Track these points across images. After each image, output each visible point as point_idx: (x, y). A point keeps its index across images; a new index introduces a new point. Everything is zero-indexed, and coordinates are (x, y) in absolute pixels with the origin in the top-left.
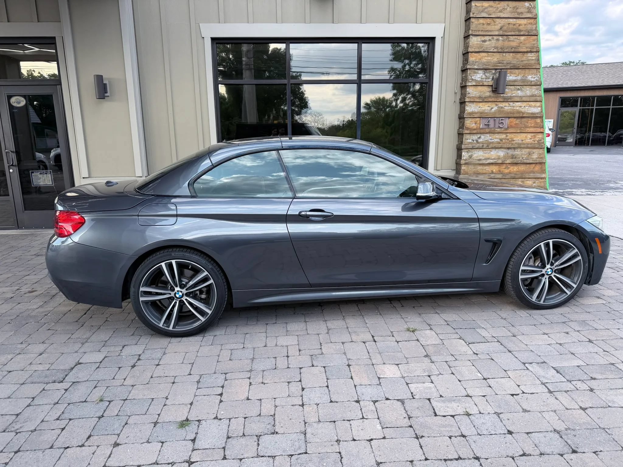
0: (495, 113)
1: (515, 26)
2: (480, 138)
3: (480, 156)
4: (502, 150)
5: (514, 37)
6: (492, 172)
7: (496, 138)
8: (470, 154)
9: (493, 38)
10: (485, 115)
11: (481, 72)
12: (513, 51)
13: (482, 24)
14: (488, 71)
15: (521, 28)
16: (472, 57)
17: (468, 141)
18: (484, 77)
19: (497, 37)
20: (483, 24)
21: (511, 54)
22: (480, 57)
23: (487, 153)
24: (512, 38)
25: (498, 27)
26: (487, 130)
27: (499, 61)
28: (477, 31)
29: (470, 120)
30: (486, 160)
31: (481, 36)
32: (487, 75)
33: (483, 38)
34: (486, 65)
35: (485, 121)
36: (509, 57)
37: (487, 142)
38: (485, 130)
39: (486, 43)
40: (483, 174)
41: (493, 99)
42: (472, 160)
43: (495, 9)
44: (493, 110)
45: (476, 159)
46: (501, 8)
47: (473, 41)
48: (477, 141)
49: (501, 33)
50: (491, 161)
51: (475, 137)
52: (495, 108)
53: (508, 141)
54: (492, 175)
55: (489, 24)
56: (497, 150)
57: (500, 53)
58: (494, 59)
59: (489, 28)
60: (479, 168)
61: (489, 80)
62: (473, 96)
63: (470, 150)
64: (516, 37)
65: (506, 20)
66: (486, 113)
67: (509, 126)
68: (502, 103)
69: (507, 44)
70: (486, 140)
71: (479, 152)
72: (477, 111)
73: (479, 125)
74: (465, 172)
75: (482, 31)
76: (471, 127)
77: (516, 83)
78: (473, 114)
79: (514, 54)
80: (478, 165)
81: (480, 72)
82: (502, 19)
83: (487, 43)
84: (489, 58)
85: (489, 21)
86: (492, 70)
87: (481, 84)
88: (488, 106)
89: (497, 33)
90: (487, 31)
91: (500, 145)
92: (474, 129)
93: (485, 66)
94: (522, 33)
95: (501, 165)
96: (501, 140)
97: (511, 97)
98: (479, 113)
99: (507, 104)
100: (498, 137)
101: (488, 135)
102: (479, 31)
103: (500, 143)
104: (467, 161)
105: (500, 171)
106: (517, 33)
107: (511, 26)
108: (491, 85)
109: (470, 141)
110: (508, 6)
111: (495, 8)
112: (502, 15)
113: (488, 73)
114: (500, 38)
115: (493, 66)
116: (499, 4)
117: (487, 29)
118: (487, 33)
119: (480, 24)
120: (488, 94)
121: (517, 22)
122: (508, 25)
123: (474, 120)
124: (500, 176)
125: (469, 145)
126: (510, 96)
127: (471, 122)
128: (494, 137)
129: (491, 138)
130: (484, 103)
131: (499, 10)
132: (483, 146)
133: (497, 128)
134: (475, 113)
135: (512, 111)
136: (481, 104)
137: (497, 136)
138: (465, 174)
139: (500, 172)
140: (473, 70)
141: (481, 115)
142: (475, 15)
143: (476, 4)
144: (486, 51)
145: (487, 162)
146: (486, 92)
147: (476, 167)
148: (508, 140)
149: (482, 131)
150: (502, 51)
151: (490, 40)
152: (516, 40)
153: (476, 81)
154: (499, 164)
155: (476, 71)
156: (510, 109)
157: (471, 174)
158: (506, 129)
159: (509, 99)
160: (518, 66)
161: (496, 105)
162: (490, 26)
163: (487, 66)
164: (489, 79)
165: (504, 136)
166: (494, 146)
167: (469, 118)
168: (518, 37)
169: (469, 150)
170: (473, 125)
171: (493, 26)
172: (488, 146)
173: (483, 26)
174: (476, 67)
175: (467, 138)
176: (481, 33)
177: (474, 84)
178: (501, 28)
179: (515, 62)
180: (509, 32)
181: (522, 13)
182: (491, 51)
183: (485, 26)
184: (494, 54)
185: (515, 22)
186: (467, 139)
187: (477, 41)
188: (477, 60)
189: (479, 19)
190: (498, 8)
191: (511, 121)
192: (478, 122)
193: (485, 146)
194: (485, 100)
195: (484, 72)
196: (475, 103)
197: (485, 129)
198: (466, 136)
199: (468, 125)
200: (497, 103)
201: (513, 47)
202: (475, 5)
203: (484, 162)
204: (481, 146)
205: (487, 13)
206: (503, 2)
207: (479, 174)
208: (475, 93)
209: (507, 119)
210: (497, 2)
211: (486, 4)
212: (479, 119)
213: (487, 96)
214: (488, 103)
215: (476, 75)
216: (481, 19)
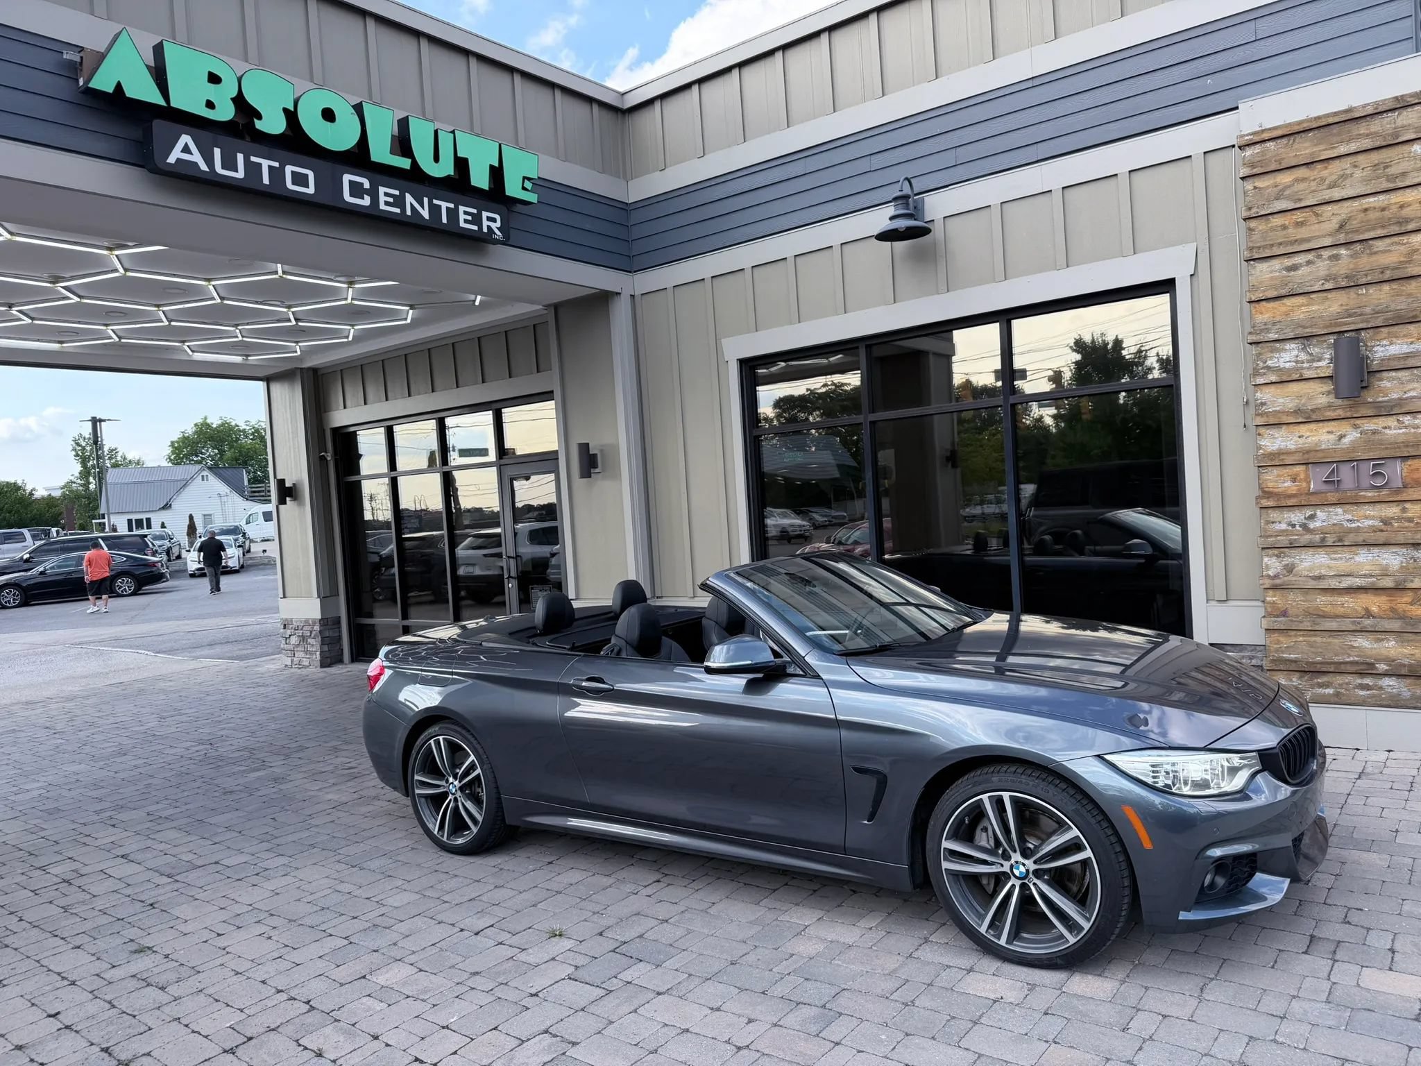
0: (1353, 447)
1: (1386, 213)
2: (1312, 517)
3: (1321, 566)
4: (1395, 549)
5: (1388, 241)
6: (1368, 614)
7: (1366, 517)
8: (1286, 561)
9: (1320, 257)
10: (1320, 455)
11: (1293, 346)
12: (1387, 275)
13: (1279, 229)
14: (1314, 341)
15: (1406, 212)
16: (1261, 313)
17: (1277, 527)
18: (1303, 356)
19: (1334, 251)
20: (1284, 227)
21: (1386, 287)
22: (1284, 309)
23: (1341, 558)
24: (1380, 245)
25: (1334, 224)
26: (1332, 497)
27: (1348, 310)
28: (1264, 247)
29: (1276, 471)
30: (1338, 579)
31: (1281, 257)
32: (1315, 350)
33: (1288, 262)
34: (1304, 327)
35: (1324, 472)
36: (1381, 296)
37: (1337, 528)
38: (1323, 495)
39: (1299, 272)
40: (1337, 616)
41: (1340, 413)
42: (1294, 579)
43: (1313, 184)
44: (1346, 440)
45: (1306, 576)
46: (1334, 177)
47: (1258, 273)
48: (1304, 526)
49: (1342, 238)
50: (1359, 582)
51: (1297, 517)
52: (1352, 436)
53: (1412, 525)
54: (1367, 622)
55: (1299, 224)
56: (1376, 551)
57: (1347, 290)
58: (1335, 305)
59: (1303, 233)
60: (1322, 600)
61: (1320, 364)
62: (1278, 409)
63: (1286, 550)
64: (1396, 239)
65: (1355, 204)
66: (1322, 451)
67: (1408, 480)
68: (1375, 420)
69: (1365, 262)
70: (1334, 525)
71: (1314, 555)
72: (1293, 447)
73: (1304, 485)
74: (1278, 608)
75: (1281, 244)
76: (1280, 490)
77: (1411, 363)
78: (1282, 457)
79: (1395, 286)
80: (1317, 591)
81: (1288, 346)
82: (1340, 204)
83: (1303, 271)
84: (1315, 308)
85: (1299, 216)
86: (1326, 338)
87: (1296, 376)
88: (1329, 432)
89: (1328, 242)
90: (1296, 241)
91: (1381, 537)
92: (1291, 496)
93: (1300, 329)
94: (1411, 227)
95: (1394, 592)
96: (1386, 522)
97: (1400, 402)
98: (1300, 452)
99: (1391, 422)
100: (1372, 513)
101: (1339, 510)
102: (1272, 245)
103: (1382, 531)
104: (1278, 581)
105: (1393, 610)
106: (1396, 229)
107: (1373, 215)
108: (1327, 375)
109: (1284, 526)
110: (1356, 166)
111: (1314, 180)
112: (1337, 194)
113: (1315, 346)
114: (1343, 251)
115: (1326, 327)
116: (1326, 168)
117: (1295, 238)
118: (1295, 246)
119: (1273, 229)
120: (1323, 400)
121: (1393, 201)
122: (1363, 215)
123: (1285, 471)
124: (1396, 625)
125: (1279, 538)
126: (1400, 399)
127: (1278, 476)
128: (1361, 513)
129: (1350, 517)
130: (1313, 426)
131: (1327, 182)
132: (1323, 539)
133: (1366, 490)
134: (1289, 453)
135: (1411, 438)
136: (1303, 429)
137: (1369, 510)
138: (1278, 616)
139: (1395, 614)
140: (1268, 344)
141: (1306, 456)
142: (1254, 210)
143: (1257, 184)
144: (1301, 291)
145: (1344, 585)
146: (1319, 395)
147: (1309, 597)
148: (1410, 520)
149: (1314, 500)
150: (1353, 284)
151: (1309, 263)
152: (1397, 247)
153: (1278, 370)
154: (1389, 592)
155: (1278, 345)
156: (1404, 433)
157: (1297, 616)
158: (1398, 491)
159: (1395, 406)
160: (1411, 315)
161: (1356, 427)
162: (1304, 228)
163: (1308, 330)
164: (1319, 361)
165: (1392, 511)
166: (1360, 539)
167: (1270, 469)
168: (1405, 239)
169: (1282, 550)
170: (1286, 485)
171: (1316, 225)
172: (1340, 541)
173: (1284, 232)
174: (1272, 336)
175: (1272, 520)
176: (1277, 251)
177: (1274, 378)
178: (1341, 226)
179: (1401, 305)
180: (1368, 230)
181: (1404, 174)
182: (1316, 288)
183: (1290, 230)
184: (1329, 295)
185: (1386, 202)
186: (1273, 523)
187: (1271, 272)
188: (1278, 319)
189: (1270, 217)
190: (1323, 180)
191: (1413, 467)
192: (1302, 476)
193: (1333, 540)
194: (1314, 417)
195: (1303, 344)
196: (1284, 427)
197: (1326, 493)
198: (1268, 514)
199: (1270, 485)
200: (1358, 422)
201: (1388, 268)
202: (1255, 188)
203: (1334, 583)
204: (1318, 540)
205: (1289, 198)
206: (1337, 162)
207: (1324, 617)
208: (1281, 400)
209: (1398, 462)
210: (1319, 166)
211: (1285, 178)
212: (1303, 468)
213: (1319, 406)
214: (1326, 424)
215: (1278, 355)
216: (1275, 216)
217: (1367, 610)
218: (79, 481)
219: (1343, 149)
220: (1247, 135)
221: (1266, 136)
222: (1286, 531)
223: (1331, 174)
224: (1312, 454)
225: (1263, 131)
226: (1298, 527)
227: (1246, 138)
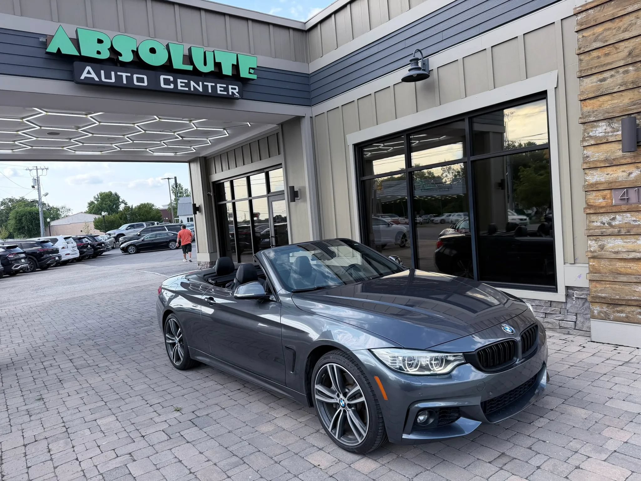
0: (636, 180)
2: (614, 219)
3: (619, 246)
8: (600, 243)
9: (618, 72)
10: (617, 184)
11: (604, 124)
13: (596, 58)
14: (615, 120)
16: (586, 107)
17: (595, 224)
18: (609, 129)
19: (626, 68)
20: (599, 57)
22: (598, 103)
23: (630, 242)
25: (626, 53)
26: (624, 208)
27: (633, 101)
28: (588, 69)
29: (594, 194)
30: (628, 253)
31: (597, 74)
32: (614, 126)
33: (600, 77)
34: (609, 113)
35: (620, 194)
37: (627, 225)
38: (619, 207)
39: (607, 82)
40: (627, 274)
41: (629, 160)
42: (604, 253)
43: (614, 31)
44: (633, 176)
45: (610, 252)
46: (625, 26)
47: (585, 84)
48: (609, 224)
49: (630, 60)
51: (606, 219)
52: (636, 173)
55: (607, 55)
57: (633, 90)
59: (609, 59)
60: (619, 265)
61: (617, 133)
62: (595, 159)
63: (600, 237)
66: (619, 182)
70: (626, 223)
71: (615, 240)
72: (603, 180)
73: (609, 201)
74: (596, 269)
75: (596, 67)
76: (596, 204)
78: (597, 186)
80: (617, 260)
81: (601, 124)
82: (629, 41)
83: (609, 81)
84: (615, 101)
85: (606, 50)
86: (621, 118)
87: (605, 141)
88: (623, 171)
89: (622, 63)
92: (602, 207)
93: (607, 114)
98: (608, 183)
101: (628, 215)
102: (592, 68)
104: (595, 254)
109: (599, 224)
110: (638, 18)
111: (615, 29)
112: (627, 35)
113: (615, 123)
114: (631, 68)
115: (622, 112)
116: (621, 21)
117: (604, 63)
118: (604, 68)
119: (592, 59)
120: (618, 153)
123: (599, 193)
125: (596, 230)
127: (596, 196)
128: (640, 217)
129: (634, 219)
130: (614, 168)
131: (622, 29)
132: (619, 231)
134: (601, 183)
136: (609, 170)
138: (596, 273)
140: (590, 124)
141: (610, 185)
142: (582, 49)
143: (584, 34)
144: (607, 93)
145: (632, 257)
146: (616, 150)
147: (612, 263)
149: (614, 209)
150: (635, 86)
151: (612, 76)
153: (596, 138)
155: (595, 124)
157: (606, 273)
161: (638, 168)
162: (610, 56)
163: (611, 114)
164: (617, 131)
166: (639, 231)
167: (591, 192)
169: (598, 237)
170: (600, 201)
171: (616, 55)
172: (628, 232)
173: (599, 60)
174: (592, 119)
175: (593, 220)
176: (594, 71)
177: (593, 142)
178: (630, 54)
182: (615, 90)
183: (602, 59)
184: (623, 94)
186: (593, 222)
188: (595, 109)
189: (591, 52)
190: (620, 28)
192: (608, 196)
193: (623, 232)
194: (615, 163)
195: (609, 122)
196: (599, 169)
197: (621, 205)
198: (590, 217)
199: (592, 201)
200: (639, 165)
202: (583, 37)
203: (625, 256)
204: (617, 232)
205: (601, 41)
206: (627, 17)
207: (620, 274)
208: (597, 154)
210: (617, 20)
211: (599, 29)
212: (609, 191)
213: (618, 157)
214: (622, 167)
215: (595, 129)
216: (593, 51)
218: (174, 202)
219: (630, 9)
220: (578, 7)
221: (588, 7)
222: (600, 226)
223: (624, 24)
224: (613, 184)
225: (586, 4)
226: (606, 225)
227: (578, 9)
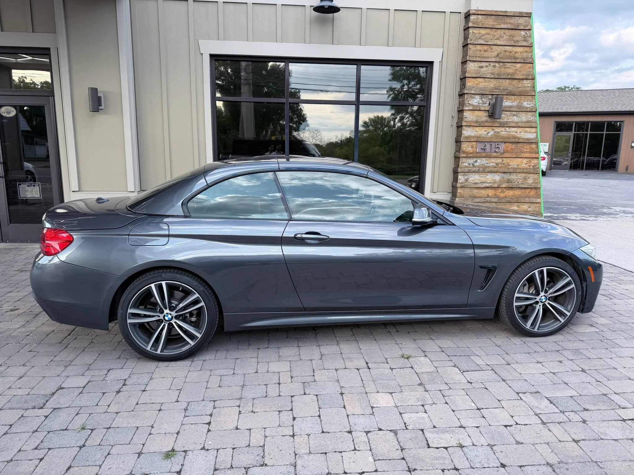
0: (491, 137)
1: (511, 54)
2: (476, 161)
3: (476, 179)
4: (498, 174)
5: (510, 64)
6: (488, 196)
7: (492, 162)
8: (466, 177)
9: (490, 65)
10: (482, 139)
11: (478, 97)
12: (509, 77)
13: (479, 51)
14: (485, 96)
15: (517, 55)
16: (469, 82)
17: (465, 164)
18: (481, 102)
19: (494, 64)
20: (481, 51)
21: (508, 81)
22: (476, 82)
23: (483, 177)
24: (508, 65)
25: (495, 54)
26: (484, 155)
27: (495, 87)
28: (474, 57)
29: (467, 143)
30: (481, 184)
31: (478, 62)
32: (484, 100)
33: (480, 64)
34: (483, 90)
35: (481, 146)
36: (506, 83)
37: (483, 166)
38: (481, 154)
39: (483, 69)
40: (479, 197)
41: (490, 124)
42: (468, 184)
43: (491, 36)
44: (489, 134)
45: (471, 183)
47: (470, 67)
48: (473, 164)
49: (498, 60)
50: (487, 185)
51: (471, 161)
52: (492, 133)
53: (504, 166)
54: (488, 199)
55: (486, 51)
56: (493, 174)
57: (496, 79)
58: (492, 84)
59: (486, 54)
60: (475, 191)
61: (485, 105)
62: (470, 120)
63: (466, 173)
64: (513, 64)
65: (503, 48)
66: (482, 137)
67: (505, 150)
68: (499, 128)
69: (503, 70)
70: (482, 164)
71: (475, 175)
72: (473, 135)
73: (475, 149)
74: (461, 194)
75: (479, 57)
76: (467, 151)
77: (512, 109)
78: (470, 138)
79: (510, 81)
80: (474, 188)
81: (477, 97)
82: (499, 47)
83: (484, 69)
84: (486, 84)
85: (486, 48)
86: (488, 96)
87: (478, 109)
88: (485, 131)
89: (493, 60)
90: (484, 57)
91: (495, 170)
92: (471, 153)
93: (482, 91)
94: (518, 61)
95: (496, 188)
96: (497, 164)
97: (507, 123)
98: (476, 137)
99: (503, 129)
100: (494, 161)
101: (484, 159)
102: (476, 57)
103: (496, 167)
104: (463, 185)
105: (495, 195)
106: (513, 60)
107: (508, 54)
108: (487, 110)
109: (467, 164)
110: (505, 34)
112: (499, 42)
113: (484, 98)
114: (497, 65)
115: (490, 92)
116: (496, 32)
118: (484, 59)
119: (477, 50)
120: (484, 119)
121: (513, 50)
122: (504, 53)
123: (470, 144)
124: (495, 200)
125: (465, 169)
126: (507, 122)
127: (467, 145)
128: (490, 161)
129: (487, 162)
130: (480, 128)
131: (496, 37)
132: (479, 170)
133: (493, 153)
134: (472, 137)
135: (508, 136)
136: (477, 129)
137: (493, 160)
138: (461, 197)
139: (496, 196)
140: (470, 95)
141: (477, 139)
142: (472, 41)
143: (473, 31)
144: (483, 77)
145: (483, 186)
146: (483, 116)
147: (472, 190)
148: (504, 164)
149: (478, 155)
150: (499, 78)
151: (486, 66)
152: (512, 67)
153: (473, 105)
154: (495, 188)
155: (473, 96)
156: (506, 134)
157: (467, 197)
158: (502, 154)
159: (505, 124)
160: (514, 92)
161: (493, 130)
163: (484, 92)
164: (485, 104)
165: (500, 160)
166: (490, 170)
167: (465, 142)
168: (515, 65)
170: (469, 149)
171: (490, 53)
172: (484, 170)
173: (480, 53)
174: (473, 92)
175: (464, 162)
176: (478, 59)
177: (471, 108)
178: (498, 55)
179: (511, 88)
180: (505, 59)
181: (518, 41)
182: (488, 77)
183: (482, 52)
184: (491, 80)
185: (511, 50)
187: (475, 67)
188: (475, 85)
189: (477, 45)
190: (495, 36)
191: (507, 146)
192: (475, 146)
193: (481, 170)
194: (482, 125)
195: (481, 97)
196: (472, 127)
197: (482, 153)
198: (462, 160)
199: (464, 149)
200: (494, 128)
201: (509, 74)
202: (473, 32)
203: (480, 186)
204: (477, 170)
205: (484, 39)
206: (499, 30)
207: (475, 197)
208: (472, 117)
209: (503, 143)
210: (494, 30)
211: (483, 31)
212: (476, 143)
213: (483, 121)
214: (484, 127)
215: (473, 100)
216: (478, 45)
217: (488, 195)
219: (503, 26)
220: (474, 10)
221: (480, 13)
222: (467, 166)
223: (497, 35)
224: (479, 138)
225: (479, 10)
226: (471, 165)
227: (473, 11)
